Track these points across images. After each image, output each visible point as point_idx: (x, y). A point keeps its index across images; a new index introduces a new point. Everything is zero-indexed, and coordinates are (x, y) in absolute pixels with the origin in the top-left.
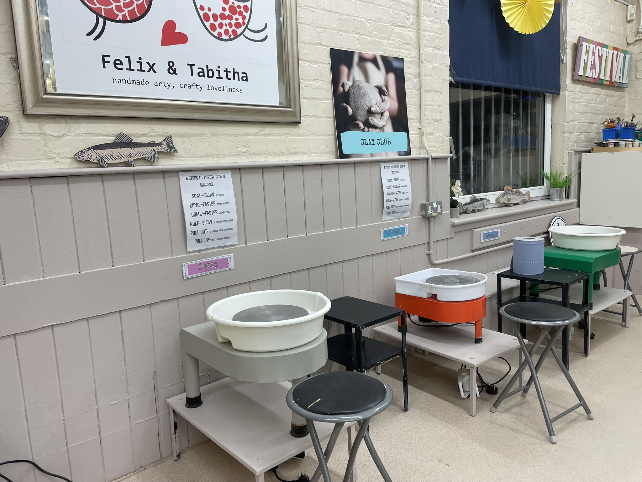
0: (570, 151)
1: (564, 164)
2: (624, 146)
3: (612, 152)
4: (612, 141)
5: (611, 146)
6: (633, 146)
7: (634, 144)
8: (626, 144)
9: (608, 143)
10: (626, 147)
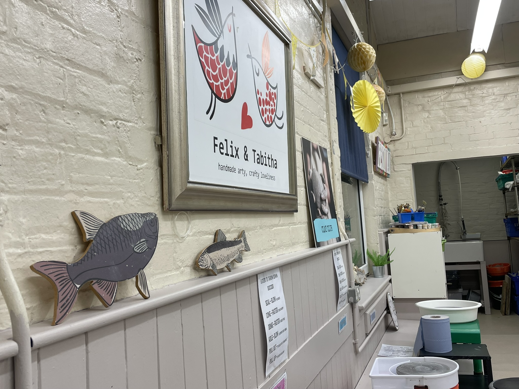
0: (379, 232)
1: (378, 244)
2: (421, 227)
3: (414, 233)
4: (412, 224)
5: (412, 228)
6: (428, 228)
7: (428, 226)
8: (422, 226)
9: (408, 225)
10: (422, 228)
